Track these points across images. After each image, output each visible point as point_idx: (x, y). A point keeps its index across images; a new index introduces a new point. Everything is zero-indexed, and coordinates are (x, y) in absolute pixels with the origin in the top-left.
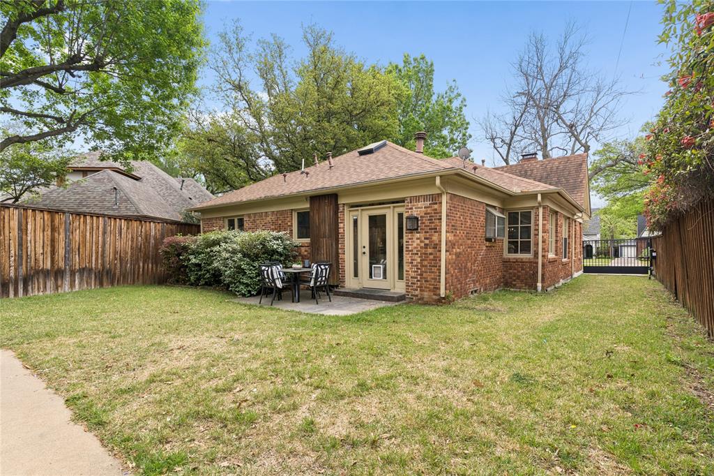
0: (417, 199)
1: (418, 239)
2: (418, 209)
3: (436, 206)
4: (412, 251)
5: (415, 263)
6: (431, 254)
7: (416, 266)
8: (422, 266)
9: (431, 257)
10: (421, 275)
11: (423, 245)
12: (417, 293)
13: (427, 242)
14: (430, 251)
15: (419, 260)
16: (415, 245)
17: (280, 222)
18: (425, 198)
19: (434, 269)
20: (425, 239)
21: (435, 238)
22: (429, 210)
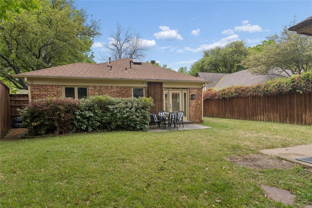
0: (194, 89)
1: (194, 102)
2: (194, 92)
3: (200, 92)
4: (192, 106)
5: (193, 110)
6: (198, 107)
7: (194, 111)
8: (196, 111)
9: (198, 108)
10: (195, 114)
11: (196, 104)
12: (194, 120)
13: (197, 103)
14: (198, 106)
15: (194, 109)
16: (193, 104)
17: (124, 92)
18: (196, 89)
19: (199, 112)
20: (197, 102)
21: (200, 102)
22: (198, 93)
